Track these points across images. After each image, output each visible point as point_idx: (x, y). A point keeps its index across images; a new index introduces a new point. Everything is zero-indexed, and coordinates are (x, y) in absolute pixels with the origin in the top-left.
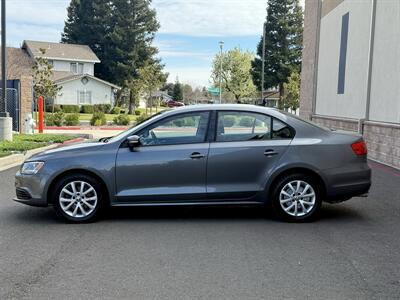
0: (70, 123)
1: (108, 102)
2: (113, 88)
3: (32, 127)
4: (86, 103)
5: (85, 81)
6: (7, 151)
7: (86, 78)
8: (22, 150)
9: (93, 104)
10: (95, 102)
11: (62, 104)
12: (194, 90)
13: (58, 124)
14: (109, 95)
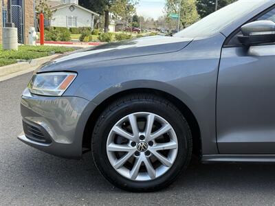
0: (64, 39)
1: (89, 25)
2: (93, 15)
3: (35, 39)
4: (73, 26)
5: (72, 8)
6: (13, 59)
7: (72, 7)
8: (27, 59)
9: (78, 27)
10: (80, 25)
11: (55, 26)
12: (145, 20)
13: (54, 39)
14: (90, 20)
